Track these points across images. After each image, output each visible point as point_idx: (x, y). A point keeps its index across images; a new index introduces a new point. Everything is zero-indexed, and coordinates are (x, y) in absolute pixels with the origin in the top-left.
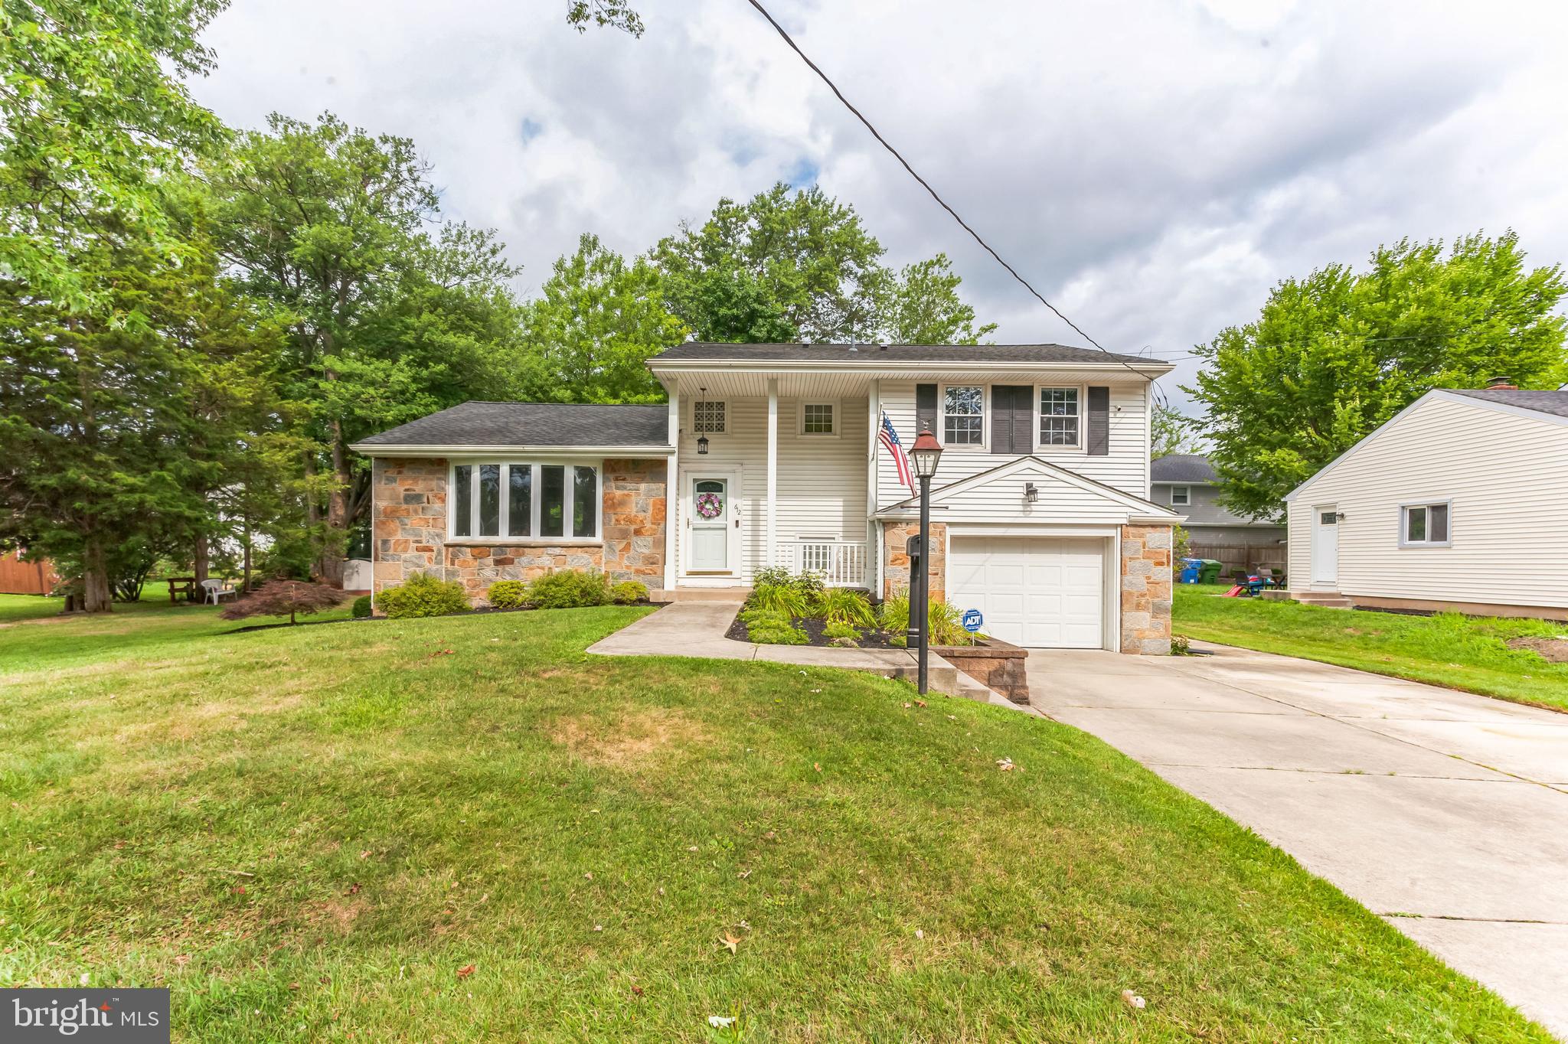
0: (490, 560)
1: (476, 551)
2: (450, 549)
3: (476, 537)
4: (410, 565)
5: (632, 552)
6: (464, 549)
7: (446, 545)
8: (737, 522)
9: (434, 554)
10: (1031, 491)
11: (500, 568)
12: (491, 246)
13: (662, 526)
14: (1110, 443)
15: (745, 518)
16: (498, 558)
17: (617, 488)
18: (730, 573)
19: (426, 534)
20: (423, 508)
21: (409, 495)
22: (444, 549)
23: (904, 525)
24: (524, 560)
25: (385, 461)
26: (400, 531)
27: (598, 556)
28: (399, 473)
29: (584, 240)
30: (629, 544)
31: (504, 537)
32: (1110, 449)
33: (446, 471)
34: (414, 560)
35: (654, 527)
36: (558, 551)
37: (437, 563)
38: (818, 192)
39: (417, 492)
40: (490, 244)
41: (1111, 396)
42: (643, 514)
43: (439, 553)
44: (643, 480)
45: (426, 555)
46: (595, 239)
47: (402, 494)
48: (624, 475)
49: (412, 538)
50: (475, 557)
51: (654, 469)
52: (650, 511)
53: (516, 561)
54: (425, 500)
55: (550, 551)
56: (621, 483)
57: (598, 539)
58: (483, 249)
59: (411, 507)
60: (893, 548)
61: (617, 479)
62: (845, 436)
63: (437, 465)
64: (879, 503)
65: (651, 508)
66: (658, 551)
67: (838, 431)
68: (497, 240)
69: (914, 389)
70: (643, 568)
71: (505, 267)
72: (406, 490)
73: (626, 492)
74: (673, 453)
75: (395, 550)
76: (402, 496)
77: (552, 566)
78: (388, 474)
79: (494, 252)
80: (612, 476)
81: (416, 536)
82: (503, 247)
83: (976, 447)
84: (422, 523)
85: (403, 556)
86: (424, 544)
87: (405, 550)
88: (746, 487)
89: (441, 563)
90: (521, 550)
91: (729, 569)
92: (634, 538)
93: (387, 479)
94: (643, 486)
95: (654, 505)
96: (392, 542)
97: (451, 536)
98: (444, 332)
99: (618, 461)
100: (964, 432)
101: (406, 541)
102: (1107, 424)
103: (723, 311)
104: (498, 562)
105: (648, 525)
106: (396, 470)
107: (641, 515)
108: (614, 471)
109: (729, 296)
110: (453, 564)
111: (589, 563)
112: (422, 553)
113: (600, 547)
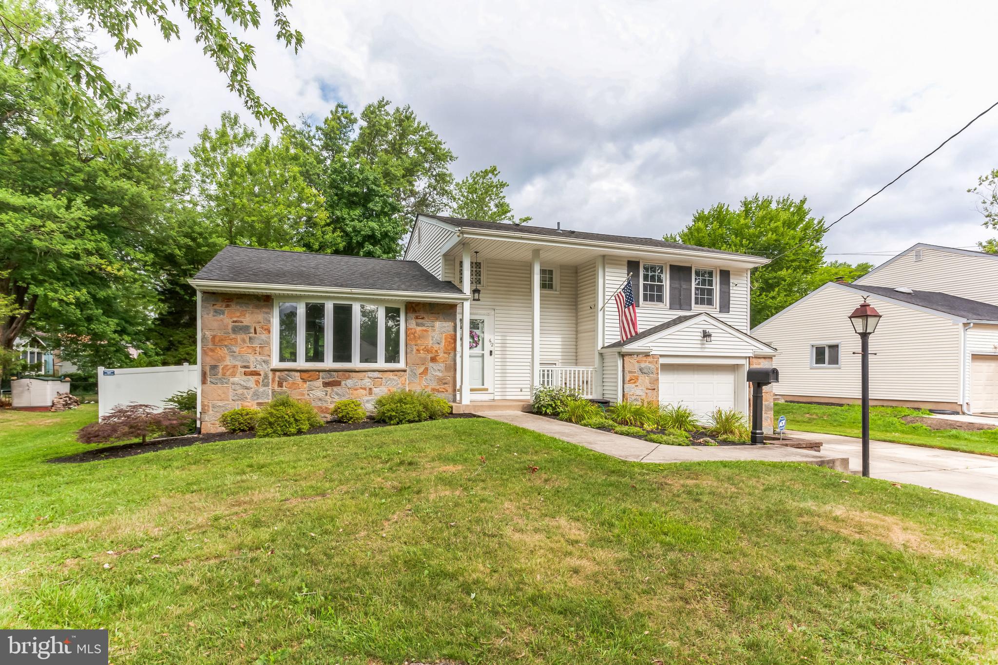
0: (319, 383)
1: (305, 375)
2: (278, 374)
3: (301, 363)
4: (238, 387)
5: (429, 375)
6: (293, 373)
7: (272, 370)
8: (491, 352)
9: (261, 378)
10: (706, 335)
11: (329, 389)
12: (156, 110)
13: (452, 355)
14: (731, 306)
15: (496, 349)
16: (327, 380)
17: (417, 325)
18: (487, 390)
19: (254, 362)
20: (250, 338)
21: (236, 327)
22: (270, 375)
23: (635, 356)
24: (349, 382)
25: (212, 296)
26: (228, 358)
27: (403, 379)
28: (227, 306)
29: (225, 117)
30: (426, 369)
31: (329, 363)
32: (731, 309)
33: (271, 307)
34: (242, 383)
35: (446, 356)
36: (376, 374)
37: (264, 385)
38: (410, 110)
39: (245, 324)
40: (155, 107)
41: (731, 276)
42: (437, 346)
43: (266, 377)
44: (437, 319)
45: (253, 379)
46: (236, 118)
47: (231, 325)
48: (422, 315)
49: (239, 364)
50: (304, 381)
51: (448, 311)
52: (443, 344)
53: (343, 383)
54: (252, 330)
55: (370, 374)
56: (420, 321)
57: (401, 365)
58: (148, 111)
59: (239, 337)
60: (630, 372)
61: (417, 318)
62: (562, 292)
63: (265, 300)
64: (606, 341)
65: (444, 341)
66: (449, 374)
67: (558, 288)
68: (163, 105)
69: (626, 263)
70: (438, 387)
71: (168, 129)
72: (234, 322)
73: (424, 328)
74: (467, 299)
75: (224, 374)
76: (230, 327)
77: (372, 386)
78: (216, 307)
79: (157, 115)
80: (413, 316)
81: (243, 362)
82: (167, 112)
83: (660, 305)
84: (250, 351)
85: (232, 380)
86: (252, 369)
87: (233, 375)
88: (496, 326)
89: (268, 386)
90: (347, 374)
91: (485, 386)
92: (431, 364)
93: (216, 311)
94: (438, 324)
95: (446, 339)
96: (221, 367)
97: (275, 363)
98: (116, 178)
99: (418, 304)
100: (654, 294)
101: (234, 367)
102: (729, 293)
103: (347, 188)
104: (326, 384)
105: (441, 355)
106: (224, 304)
107: (436, 347)
108: (415, 311)
109: (351, 178)
110: (280, 385)
111: (398, 384)
112: (250, 377)
113: (405, 371)
